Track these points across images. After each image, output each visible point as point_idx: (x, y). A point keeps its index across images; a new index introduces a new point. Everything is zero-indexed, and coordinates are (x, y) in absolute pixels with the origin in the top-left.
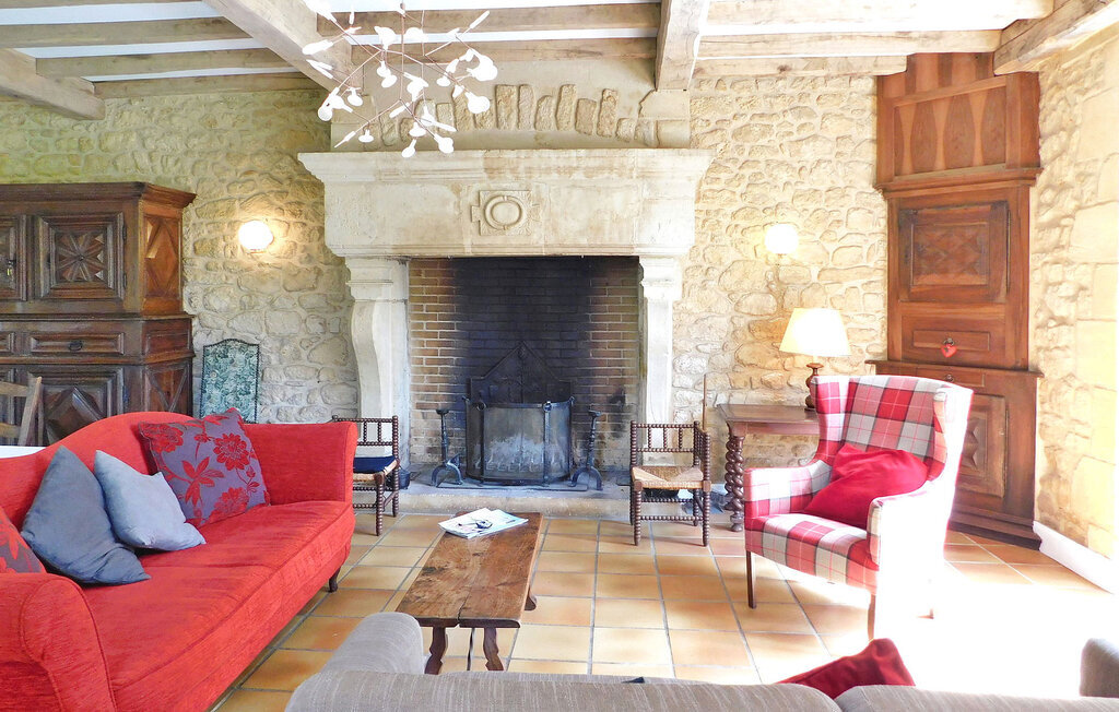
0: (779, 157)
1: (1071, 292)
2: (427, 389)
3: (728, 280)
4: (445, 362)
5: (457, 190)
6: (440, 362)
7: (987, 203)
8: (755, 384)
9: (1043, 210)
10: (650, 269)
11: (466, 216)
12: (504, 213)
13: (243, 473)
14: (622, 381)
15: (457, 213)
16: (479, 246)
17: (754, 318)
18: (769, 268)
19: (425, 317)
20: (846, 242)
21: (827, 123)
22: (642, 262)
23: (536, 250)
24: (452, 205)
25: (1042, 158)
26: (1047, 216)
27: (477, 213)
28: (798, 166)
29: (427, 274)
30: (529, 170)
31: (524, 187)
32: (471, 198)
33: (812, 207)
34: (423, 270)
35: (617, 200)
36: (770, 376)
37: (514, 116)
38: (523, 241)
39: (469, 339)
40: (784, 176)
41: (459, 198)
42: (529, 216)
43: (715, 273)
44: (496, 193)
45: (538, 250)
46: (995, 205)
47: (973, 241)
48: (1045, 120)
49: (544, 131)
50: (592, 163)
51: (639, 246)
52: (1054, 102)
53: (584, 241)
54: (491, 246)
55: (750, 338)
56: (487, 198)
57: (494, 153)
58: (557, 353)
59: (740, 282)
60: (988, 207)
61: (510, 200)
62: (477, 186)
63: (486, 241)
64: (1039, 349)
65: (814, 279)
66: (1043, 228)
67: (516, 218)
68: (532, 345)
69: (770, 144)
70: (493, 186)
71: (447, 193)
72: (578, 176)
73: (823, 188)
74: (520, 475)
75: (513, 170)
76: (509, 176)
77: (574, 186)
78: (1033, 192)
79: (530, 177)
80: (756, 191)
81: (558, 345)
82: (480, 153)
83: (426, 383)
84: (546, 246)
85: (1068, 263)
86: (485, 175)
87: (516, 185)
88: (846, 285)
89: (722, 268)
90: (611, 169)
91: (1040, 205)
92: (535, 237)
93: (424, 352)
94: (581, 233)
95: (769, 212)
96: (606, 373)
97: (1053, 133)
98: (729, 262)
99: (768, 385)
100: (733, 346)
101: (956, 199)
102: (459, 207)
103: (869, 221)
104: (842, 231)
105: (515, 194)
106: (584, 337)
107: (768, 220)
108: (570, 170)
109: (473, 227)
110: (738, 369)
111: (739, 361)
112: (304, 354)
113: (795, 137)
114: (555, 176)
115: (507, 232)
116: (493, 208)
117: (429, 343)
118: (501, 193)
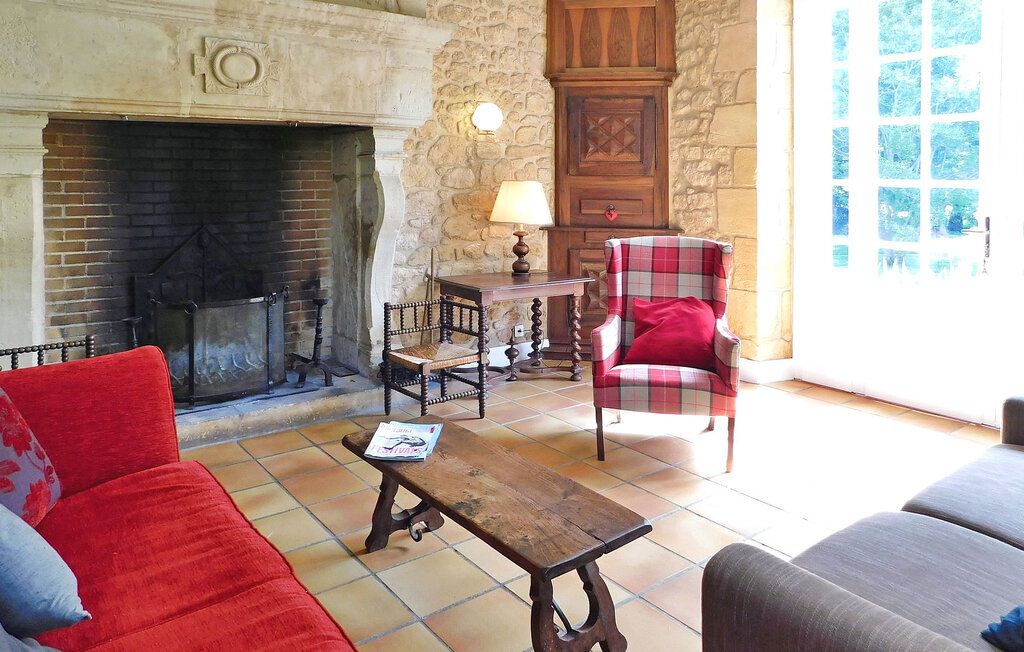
0: (476, 39)
1: (709, 168)
2: (67, 296)
3: (436, 155)
4: (95, 258)
5: (173, 33)
6: (87, 259)
7: (640, 97)
8: (459, 253)
9: (680, 105)
10: (382, 143)
11: (185, 67)
12: (238, 67)
14: (318, 264)
15: (173, 62)
16: (202, 106)
17: (457, 192)
18: (467, 143)
19: (65, 200)
20: (526, 122)
21: (513, 14)
22: (375, 133)
23: (270, 115)
24: (165, 49)
25: (679, 66)
26: (684, 110)
27: (202, 65)
28: (491, 50)
30: (270, 19)
31: (260, 38)
32: (193, 45)
33: (501, 89)
35: (361, 65)
36: (471, 247)
38: (258, 103)
39: (131, 226)
40: (480, 59)
41: (176, 43)
42: (268, 74)
43: (425, 148)
44: (227, 42)
45: (274, 115)
46: (647, 98)
47: (630, 127)
48: (681, 37)
50: (342, 21)
51: (381, 116)
52: (690, 25)
53: (327, 108)
54: (218, 107)
55: (454, 212)
56: (214, 47)
58: (245, 238)
59: (446, 156)
60: (642, 100)
61: (244, 52)
62: (199, 31)
63: (212, 100)
64: (677, 212)
65: (503, 155)
66: (680, 119)
67: (252, 75)
68: (214, 230)
69: (470, 26)
70: (221, 33)
71: (159, 34)
72: (324, 33)
73: (509, 72)
75: (252, 17)
76: (244, 23)
77: (316, 44)
78: (671, 91)
79: (268, 28)
80: (459, 69)
81: (246, 228)
83: (66, 289)
84: (285, 110)
85: (706, 146)
86: (214, 18)
87: (250, 35)
88: (526, 160)
89: (431, 143)
90: (360, 30)
91: (676, 102)
92: (272, 101)
93: (62, 248)
94: (324, 98)
95: (469, 90)
96: (301, 256)
97: (688, 48)
98: (436, 138)
99: (469, 256)
100: (440, 220)
101: (616, 92)
102: (175, 53)
103: (541, 102)
104: (522, 112)
105: (250, 45)
106: (275, 217)
107: (468, 98)
108: (318, 25)
109: (195, 81)
110: (446, 241)
111: (445, 234)
113: (488, 23)
114: (297, 30)
115: (240, 91)
116: (223, 61)
117: (69, 235)
118: (235, 43)
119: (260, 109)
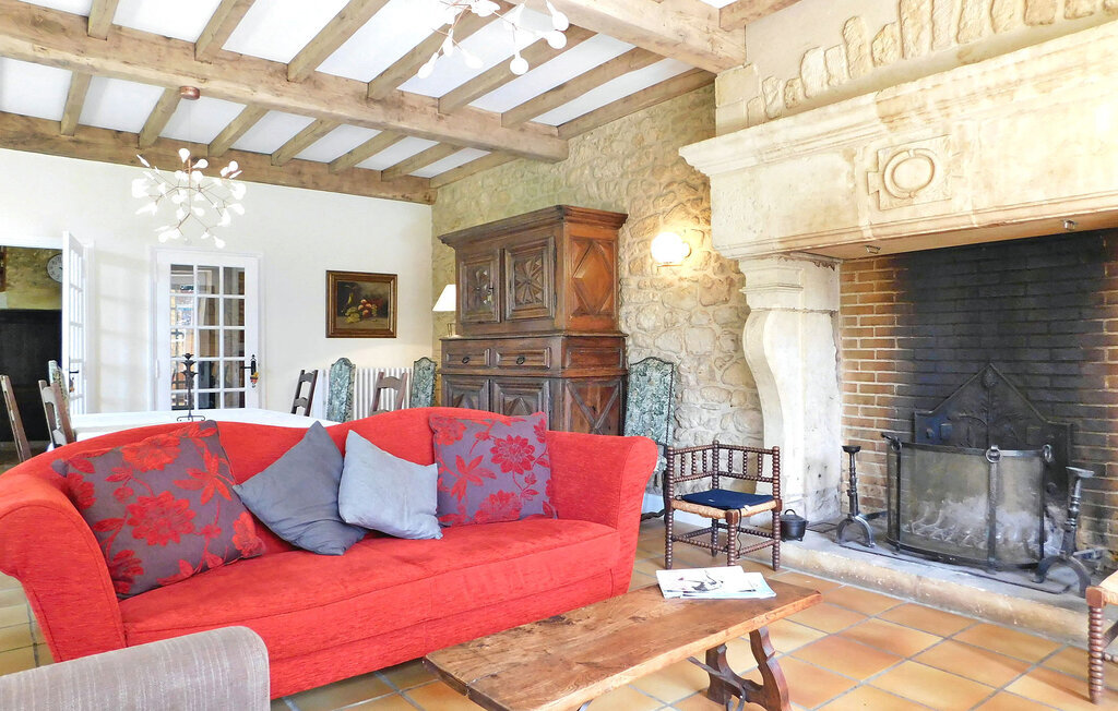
2: (862, 423)
4: (883, 390)
5: (850, 156)
6: (876, 390)
11: (862, 187)
12: (910, 174)
13: (521, 479)
15: (851, 185)
16: (881, 226)
19: (859, 332)
24: (844, 175)
27: (875, 181)
29: (861, 277)
30: (944, 105)
31: (940, 132)
32: (868, 163)
34: (856, 273)
35: (1100, 118)
37: (926, 36)
38: (939, 209)
39: (913, 359)
41: (854, 165)
42: (948, 172)
44: (898, 149)
45: (966, 220)
49: (972, 42)
53: (1037, 196)
54: (895, 224)
56: (888, 157)
57: (888, 93)
58: (1046, 381)
61: (917, 154)
62: (874, 145)
63: (889, 217)
67: (926, 179)
68: (1001, 369)
70: (896, 141)
71: (838, 161)
72: (1025, 94)
74: (953, 550)
75: (920, 110)
76: (917, 120)
77: (1021, 112)
79: (948, 115)
81: (1047, 368)
82: (870, 98)
83: (860, 416)
84: (976, 212)
86: (883, 127)
87: (928, 132)
90: (1084, 66)
92: (958, 201)
93: (857, 377)
94: (1034, 183)
102: (853, 177)
105: (925, 145)
108: (1009, 88)
109: (870, 201)
112: (718, 374)
114: (986, 104)
115: (915, 201)
116: (894, 171)
117: (864, 366)
118: (909, 146)
119: (943, 217)
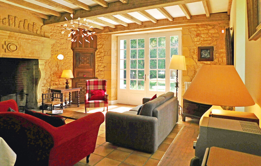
0: (58, 41)
1: (103, 67)
3: (50, 64)
7: (90, 53)
8: (54, 84)
9: (97, 55)
10: (40, 62)
11: (1, 47)
12: (13, 48)
14: (23, 87)
16: (4, 55)
17: (54, 72)
18: (56, 62)
20: (68, 58)
21: (65, 36)
22: (39, 60)
25: (97, 48)
26: (98, 56)
27: (5, 47)
28: (61, 43)
30: (20, 38)
31: (17, 42)
32: (3, 43)
33: (63, 51)
35: (37, 47)
36: (57, 83)
37: (14, 24)
38: (17, 54)
40: (59, 45)
42: (19, 49)
43: (47, 63)
44: (10, 42)
46: (91, 54)
47: (88, 59)
48: (98, 42)
49: (21, 29)
50: (34, 39)
51: (41, 57)
52: (100, 40)
53: (30, 56)
54: (8, 55)
55: (53, 76)
56: (7, 44)
57: (12, 33)
59: (52, 65)
60: (90, 54)
61: (14, 44)
62: (4, 40)
64: (97, 75)
65: (63, 64)
66: (97, 58)
67: (16, 49)
69: (56, 39)
70: (9, 40)
72: (30, 41)
73: (64, 48)
75: (15, 37)
76: (14, 39)
77: (28, 43)
78: (96, 53)
79: (19, 40)
80: (54, 47)
82: (9, 32)
84: (21, 56)
85: (102, 63)
86: (8, 37)
87: (15, 41)
88: (67, 65)
89: (49, 62)
90: (37, 40)
91: (97, 54)
92: (19, 54)
94: (30, 54)
95: (56, 51)
97: (99, 45)
98: (50, 61)
99: (56, 84)
100: (50, 78)
101: (86, 52)
103: (71, 54)
104: (67, 56)
105: (15, 43)
107: (56, 53)
108: (29, 39)
109: (3, 50)
110: (52, 82)
111: (52, 80)
113: (60, 38)
114: (25, 40)
115: (13, 52)
116: (10, 46)
118: (12, 42)
119: (17, 56)
